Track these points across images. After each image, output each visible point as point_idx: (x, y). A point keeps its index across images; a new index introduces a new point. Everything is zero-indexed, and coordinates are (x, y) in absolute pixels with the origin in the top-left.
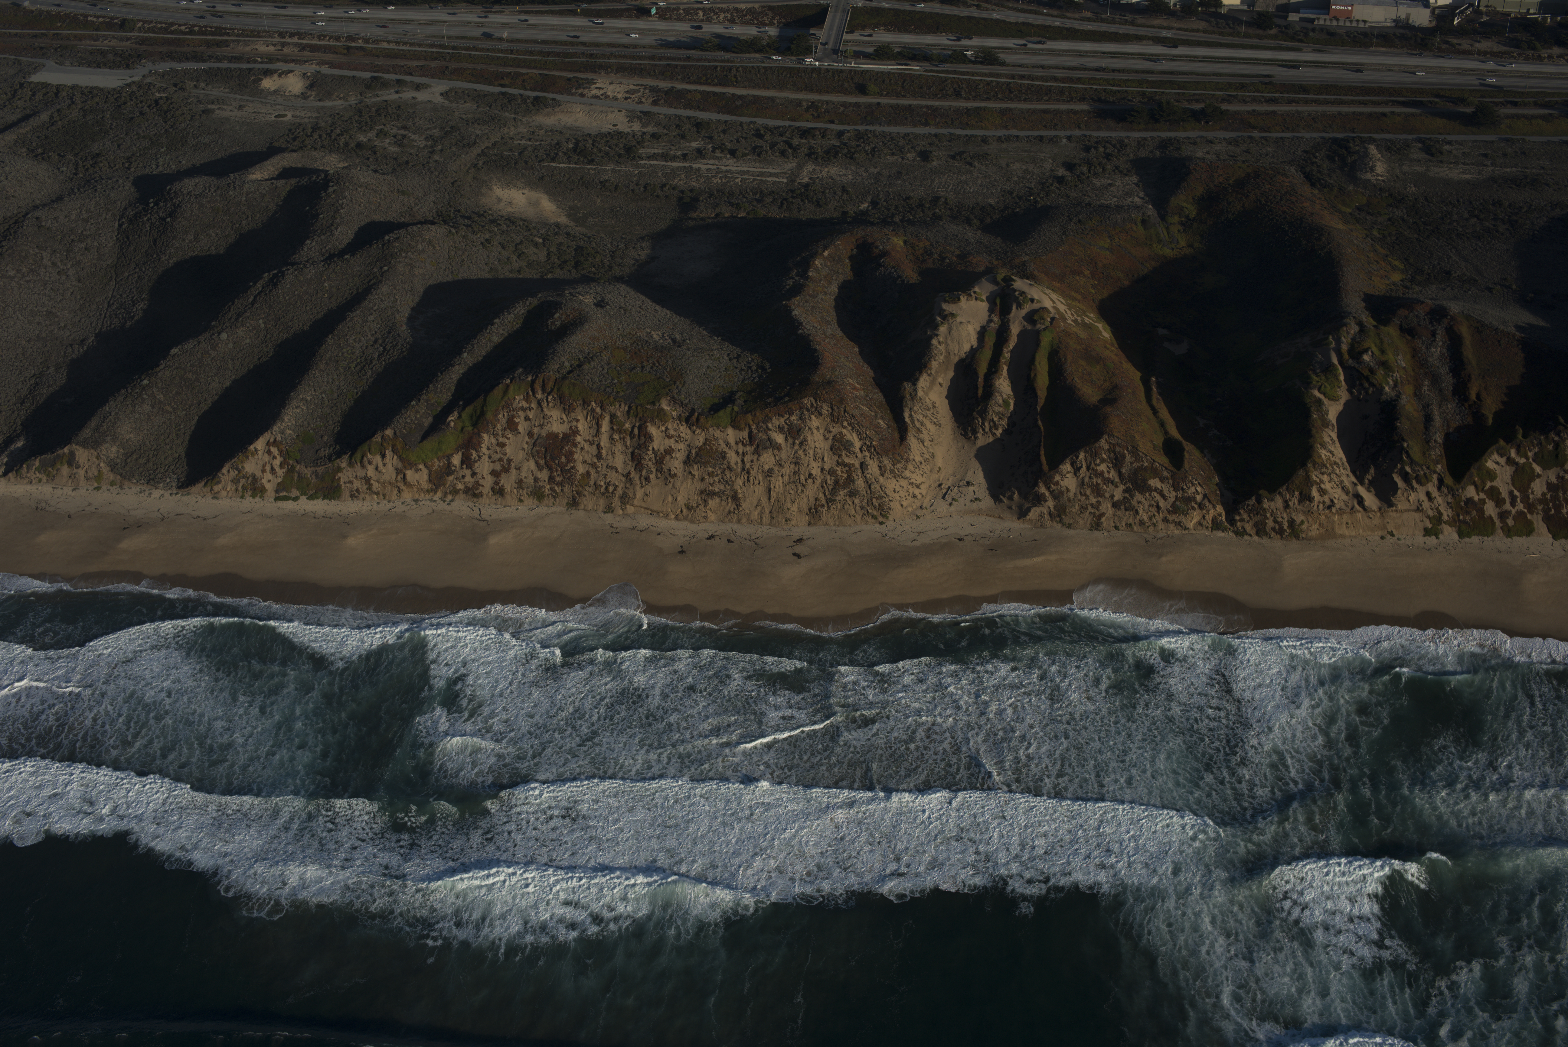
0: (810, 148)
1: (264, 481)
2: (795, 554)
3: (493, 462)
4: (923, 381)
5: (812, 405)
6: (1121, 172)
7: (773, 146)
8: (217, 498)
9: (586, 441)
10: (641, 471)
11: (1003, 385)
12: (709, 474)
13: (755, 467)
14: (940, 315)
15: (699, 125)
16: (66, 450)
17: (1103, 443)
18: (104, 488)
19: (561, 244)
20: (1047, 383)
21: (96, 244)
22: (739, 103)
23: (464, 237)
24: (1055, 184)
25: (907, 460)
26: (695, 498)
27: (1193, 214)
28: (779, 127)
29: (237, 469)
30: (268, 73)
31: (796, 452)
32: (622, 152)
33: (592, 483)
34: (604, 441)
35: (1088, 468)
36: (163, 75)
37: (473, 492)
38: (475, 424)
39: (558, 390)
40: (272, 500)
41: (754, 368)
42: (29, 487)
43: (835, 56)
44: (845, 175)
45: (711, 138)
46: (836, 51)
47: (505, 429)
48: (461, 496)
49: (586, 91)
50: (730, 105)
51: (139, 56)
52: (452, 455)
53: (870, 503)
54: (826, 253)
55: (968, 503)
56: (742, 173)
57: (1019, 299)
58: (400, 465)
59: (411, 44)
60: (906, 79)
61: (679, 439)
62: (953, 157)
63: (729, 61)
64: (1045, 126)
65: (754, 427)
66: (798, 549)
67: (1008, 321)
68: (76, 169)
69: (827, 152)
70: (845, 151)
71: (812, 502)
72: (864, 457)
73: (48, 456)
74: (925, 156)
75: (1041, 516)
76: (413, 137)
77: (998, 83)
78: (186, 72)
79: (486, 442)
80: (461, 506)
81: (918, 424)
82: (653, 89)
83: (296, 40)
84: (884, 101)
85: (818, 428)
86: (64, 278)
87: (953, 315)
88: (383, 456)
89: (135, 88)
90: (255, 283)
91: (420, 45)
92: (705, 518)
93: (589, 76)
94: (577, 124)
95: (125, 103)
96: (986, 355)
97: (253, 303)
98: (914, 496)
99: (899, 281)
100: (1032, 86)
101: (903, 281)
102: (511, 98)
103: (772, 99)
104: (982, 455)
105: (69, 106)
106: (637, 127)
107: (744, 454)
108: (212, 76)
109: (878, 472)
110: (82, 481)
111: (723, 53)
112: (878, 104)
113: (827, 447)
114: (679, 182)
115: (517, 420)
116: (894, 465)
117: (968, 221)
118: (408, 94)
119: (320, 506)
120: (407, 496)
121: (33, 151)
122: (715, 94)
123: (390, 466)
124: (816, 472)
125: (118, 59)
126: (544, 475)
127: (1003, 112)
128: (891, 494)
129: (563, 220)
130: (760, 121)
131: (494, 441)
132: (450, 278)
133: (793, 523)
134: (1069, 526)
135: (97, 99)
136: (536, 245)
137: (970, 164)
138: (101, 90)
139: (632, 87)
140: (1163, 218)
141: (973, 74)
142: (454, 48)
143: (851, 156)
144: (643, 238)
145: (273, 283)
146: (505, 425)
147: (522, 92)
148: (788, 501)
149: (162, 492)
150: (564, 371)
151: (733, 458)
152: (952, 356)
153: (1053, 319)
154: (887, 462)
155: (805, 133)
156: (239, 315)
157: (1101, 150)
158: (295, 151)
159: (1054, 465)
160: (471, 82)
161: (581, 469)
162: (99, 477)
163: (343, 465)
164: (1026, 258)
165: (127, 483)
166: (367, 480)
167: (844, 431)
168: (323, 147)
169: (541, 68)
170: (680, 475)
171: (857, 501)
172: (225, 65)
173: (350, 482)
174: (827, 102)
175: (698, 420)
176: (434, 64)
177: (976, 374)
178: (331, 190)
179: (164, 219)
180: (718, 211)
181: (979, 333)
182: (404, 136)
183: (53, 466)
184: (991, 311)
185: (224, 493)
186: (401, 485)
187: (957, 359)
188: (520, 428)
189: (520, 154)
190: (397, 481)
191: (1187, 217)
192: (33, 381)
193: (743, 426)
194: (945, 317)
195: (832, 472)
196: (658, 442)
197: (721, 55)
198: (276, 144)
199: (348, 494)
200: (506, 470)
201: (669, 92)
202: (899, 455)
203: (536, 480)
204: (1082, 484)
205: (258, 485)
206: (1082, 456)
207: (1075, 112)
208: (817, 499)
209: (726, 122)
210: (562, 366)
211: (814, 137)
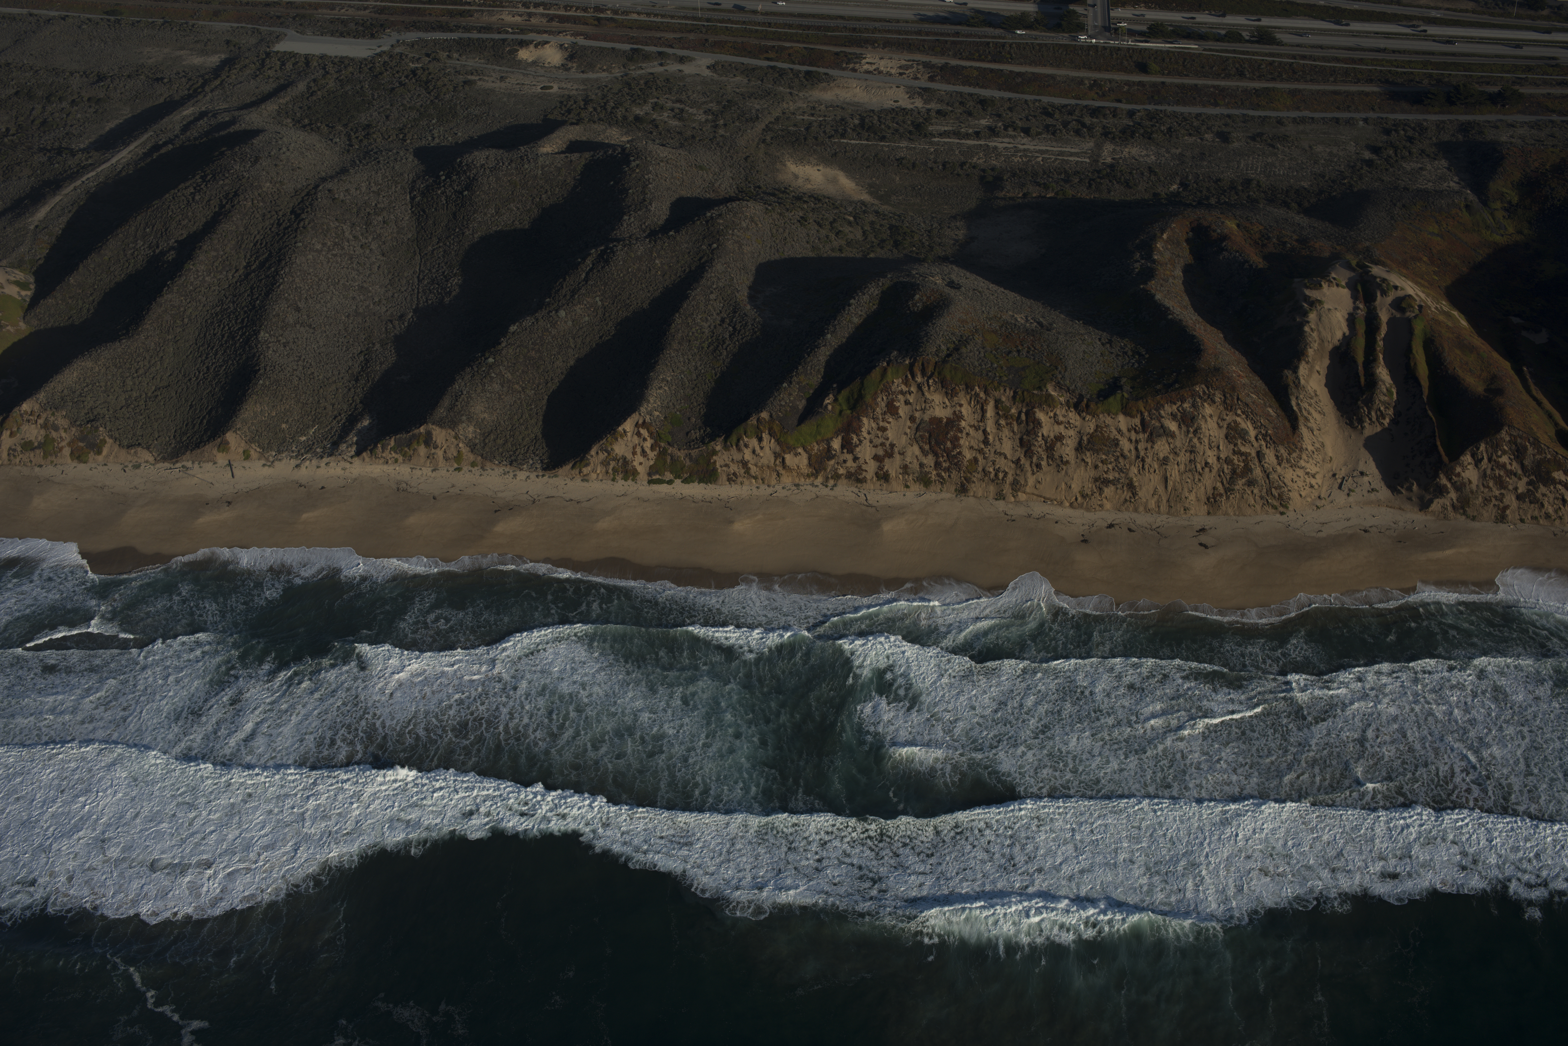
0: (1104, 127)
1: (636, 463)
2: (1201, 544)
3: (874, 446)
4: (1303, 369)
5: (1204, 393)
6: (1428, 156)
7: (1065, 124)
8: (587, 481)
9: (971, 426)
10: (1031, 457)
11: (1383, 373)
12: (1102, 462)
13: (1150, 455)
14: (1305, 301)
15: (983, 102)
16: (422, 429)
17: (1504, 435)
18: (465, 469)
19: (872, 223)
20: (1427, 372)
21: (392, 217)
22: (1019, 80)
23: (780, 214)
24: (1365, 168)
25: (1301, 449)
26: (1089, 487)
27: (1515, 200)
28: (1066, 106)
29: (607, 451)
30: (523, 44)
31: (1191, 440)
32: (911, 128)
33: (980, 469)
34: (990, 426)
35: (1490, 460)
36: (412, 45)
37: (856, 477)
38: (853, 408)
39: (939, 373)
40: (645, 483)
41: (1130, 353)
42: (385, 467)
43: (1107, 34)
44: (1147, 156)
45: (999, 116)
46: (1107, 29)
47: (885, 413)
48: (843, 481)
49: (857, 66)
50: (1010, 82)
51: (382, 25)
52: (831, 439)
53: (1269, 492)
54: (1165, 236)
55: (1366, 494)
56: (1042, 152)
57: (1384, 287)
58: (778, 449)
59: (663, 16)
60: (1185, 57)
61: (1068, 425)
62: (1253, 138)
63: (1000, 37)
64: (1338, 108)
65: (1146, 414)
66: (1203, 538)
67: (1375, 308)
68: (350, 140)
69: (1123, 132)
70: (1142, 131)
71: (1210, 492)
72: (1260, 446)
73: (404, 436)
74: (1224, 137)
75: (1444, 508)
76: (691, 110)
77: (1280, 63)
78: (436, 42)
79: (866, 426)
80: (845, 491)
81: (1305, 413)
82: (926, 65)
83: (541, 10)
84: (1168, 80)
85: (1211, 416)
86: (368, 252)
87: (1320, 302)
88: (760, 439)
89: (386, 59)
90: (584, 259)
91: (672, 17)
92: (1101, 506)
93: (858, 51)
94: (856, 100)
95: (381, 74)
96: (1360, 343)
97: (586, 280)
98: (1312, 486)
99: (1246, 266)
100: (1316, 66)
101: (1251, 266)
102: (782, 73)
103: (1053, 77)
104: (1371, 444)
105: (324, 76)
106: (919, 103)
107: (1137, 442)
108: (464, 46)
109: (1275, 461)
110: (441, 462)
111: (992, 30)
112: (1163, 83)
113: (1222, 436)
114: (978, 160)
115: (897, 404)
116: (1289, 454)
117: (1286, 205)
118: (673, 67)
119: (696, 490)
120: (787, 480)
121: (299, 122)
122: (992, 70)
123: (767, 449)
124: (1212, 460)
125: (361, 28)
126: (929, 461)
127: (1293, 93)
128: (1289, 483)
129: (865, 197)
130: (1045, 99)
131: (874, 425)
132: (777, 257)
133: (1192, 512)
134: (1474, 518)
135: (350, 69)
136: (850, 223)
137: (1273, 147)
138: (352, 59)
139: (904, 62)
140: (1485, 203)
141: (1254, 54)
142: (708, 20)
143: (1148, 136)
144: (954, 218)
145: (605, 258)
146: (885, 409)
147: (792, 66)
148: (1186, 490)
149: (527, 474)
150: (942, 355)
151: (1126, 445)
152: (1326, 344)
153: (1420, 307)
154: (1283, 451)
155: (1095, 112)
156: (574, 292)
157: (1402, 132)
158: (577, 124)
159: (1455, 457)
160: (734, 55)
161: (968, 455)
162: (458, 458)
163: (718, 448)
164: (1368, 244)
165: (488, 465)
166: (744, 464)
167: (1238, 419)
168: (600, 119)
169: (804, 42)
170: (1073, 462)
171: (1256, 491)
172: (475, 35)
173: (727, 465)
174: (1110, 81)
175: (1087, 406)
176: (692, 36)
177: (1355, 362)
178: (633, 164)
179: (461, 193)
180: (1025, 191)
181: (1347, 320)
182: (682, 110)
183: (409, 446)
184: (1355, 298)
185: (594, 476)
186: (780, 469)
187: (1331, 347)
188: (901, 412)
189: (807, 129)
190: (775, 465)
191: (1510, 202)
192: (362, 358)
193: (1135, 412)
194: (1313, 303)
195: (1228, 461)
196: (1048, 428)
197: (990, 31)
198: (550, 117)
199: (725, 478)
200: (890, 455)
201: (944, 68)
202: (1294, 444)
203: (922, 465)
204: (1484, 476)
205: (630, 467)
206: (1482, 447)
207: (1367, 94)
208: (1214, 488)
209: (1010, 99)
210: (939, 349)
211: (1105, 116)
